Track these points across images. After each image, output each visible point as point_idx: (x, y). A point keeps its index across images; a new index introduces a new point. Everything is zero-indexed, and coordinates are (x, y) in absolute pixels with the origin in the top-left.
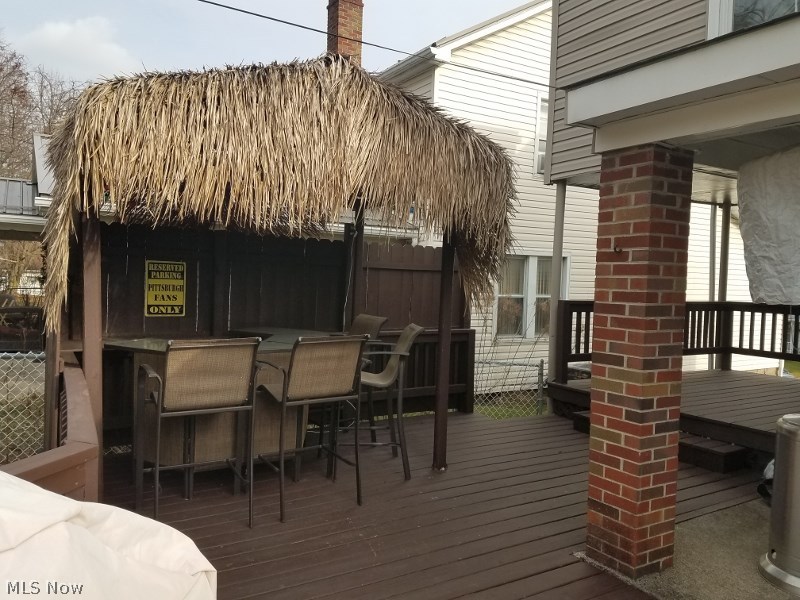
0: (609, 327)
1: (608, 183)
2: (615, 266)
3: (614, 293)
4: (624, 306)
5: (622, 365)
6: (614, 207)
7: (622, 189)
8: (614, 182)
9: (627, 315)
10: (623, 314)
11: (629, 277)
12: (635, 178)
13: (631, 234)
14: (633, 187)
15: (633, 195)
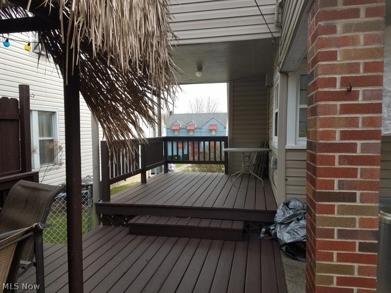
0: (337, 165)
1: (330, 22)
2: (341, 105)
3: (342, 132)
4: (356, 144)
5: (355, 201)
6: (338, 46)
7: (347, 28)
8: (338, 21)
9: (359, 153)
10: (355, 151)
11: (360, 116)
12: (363, 18)
13: (362, 73)
14: (360, 28)
15: (361, 36)
